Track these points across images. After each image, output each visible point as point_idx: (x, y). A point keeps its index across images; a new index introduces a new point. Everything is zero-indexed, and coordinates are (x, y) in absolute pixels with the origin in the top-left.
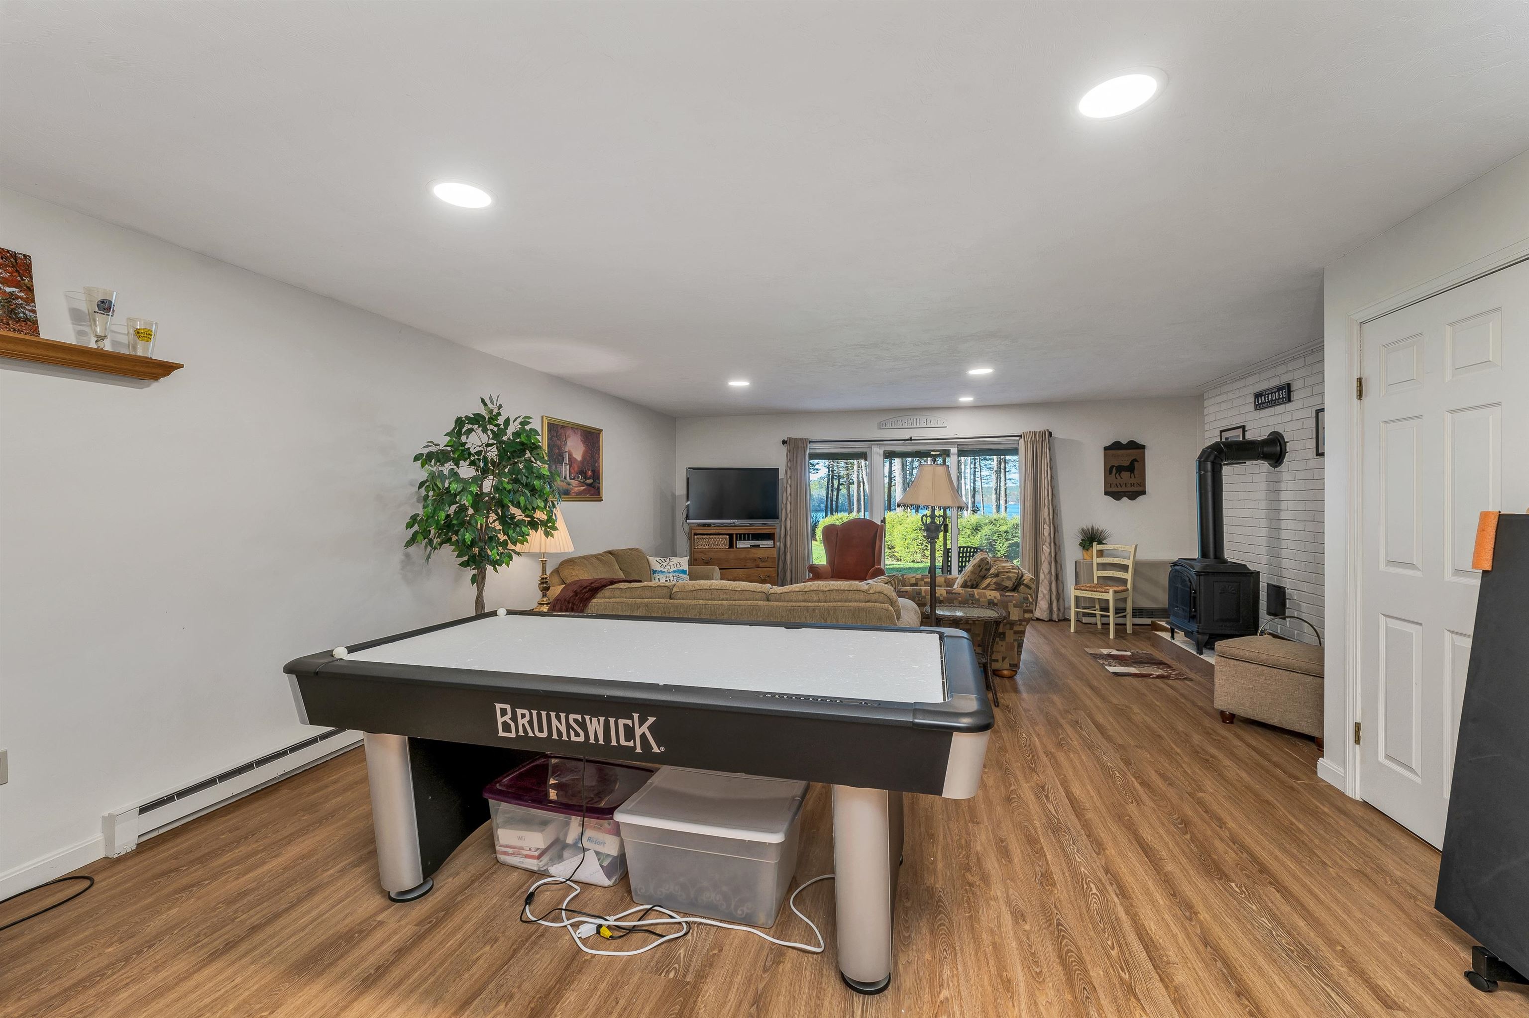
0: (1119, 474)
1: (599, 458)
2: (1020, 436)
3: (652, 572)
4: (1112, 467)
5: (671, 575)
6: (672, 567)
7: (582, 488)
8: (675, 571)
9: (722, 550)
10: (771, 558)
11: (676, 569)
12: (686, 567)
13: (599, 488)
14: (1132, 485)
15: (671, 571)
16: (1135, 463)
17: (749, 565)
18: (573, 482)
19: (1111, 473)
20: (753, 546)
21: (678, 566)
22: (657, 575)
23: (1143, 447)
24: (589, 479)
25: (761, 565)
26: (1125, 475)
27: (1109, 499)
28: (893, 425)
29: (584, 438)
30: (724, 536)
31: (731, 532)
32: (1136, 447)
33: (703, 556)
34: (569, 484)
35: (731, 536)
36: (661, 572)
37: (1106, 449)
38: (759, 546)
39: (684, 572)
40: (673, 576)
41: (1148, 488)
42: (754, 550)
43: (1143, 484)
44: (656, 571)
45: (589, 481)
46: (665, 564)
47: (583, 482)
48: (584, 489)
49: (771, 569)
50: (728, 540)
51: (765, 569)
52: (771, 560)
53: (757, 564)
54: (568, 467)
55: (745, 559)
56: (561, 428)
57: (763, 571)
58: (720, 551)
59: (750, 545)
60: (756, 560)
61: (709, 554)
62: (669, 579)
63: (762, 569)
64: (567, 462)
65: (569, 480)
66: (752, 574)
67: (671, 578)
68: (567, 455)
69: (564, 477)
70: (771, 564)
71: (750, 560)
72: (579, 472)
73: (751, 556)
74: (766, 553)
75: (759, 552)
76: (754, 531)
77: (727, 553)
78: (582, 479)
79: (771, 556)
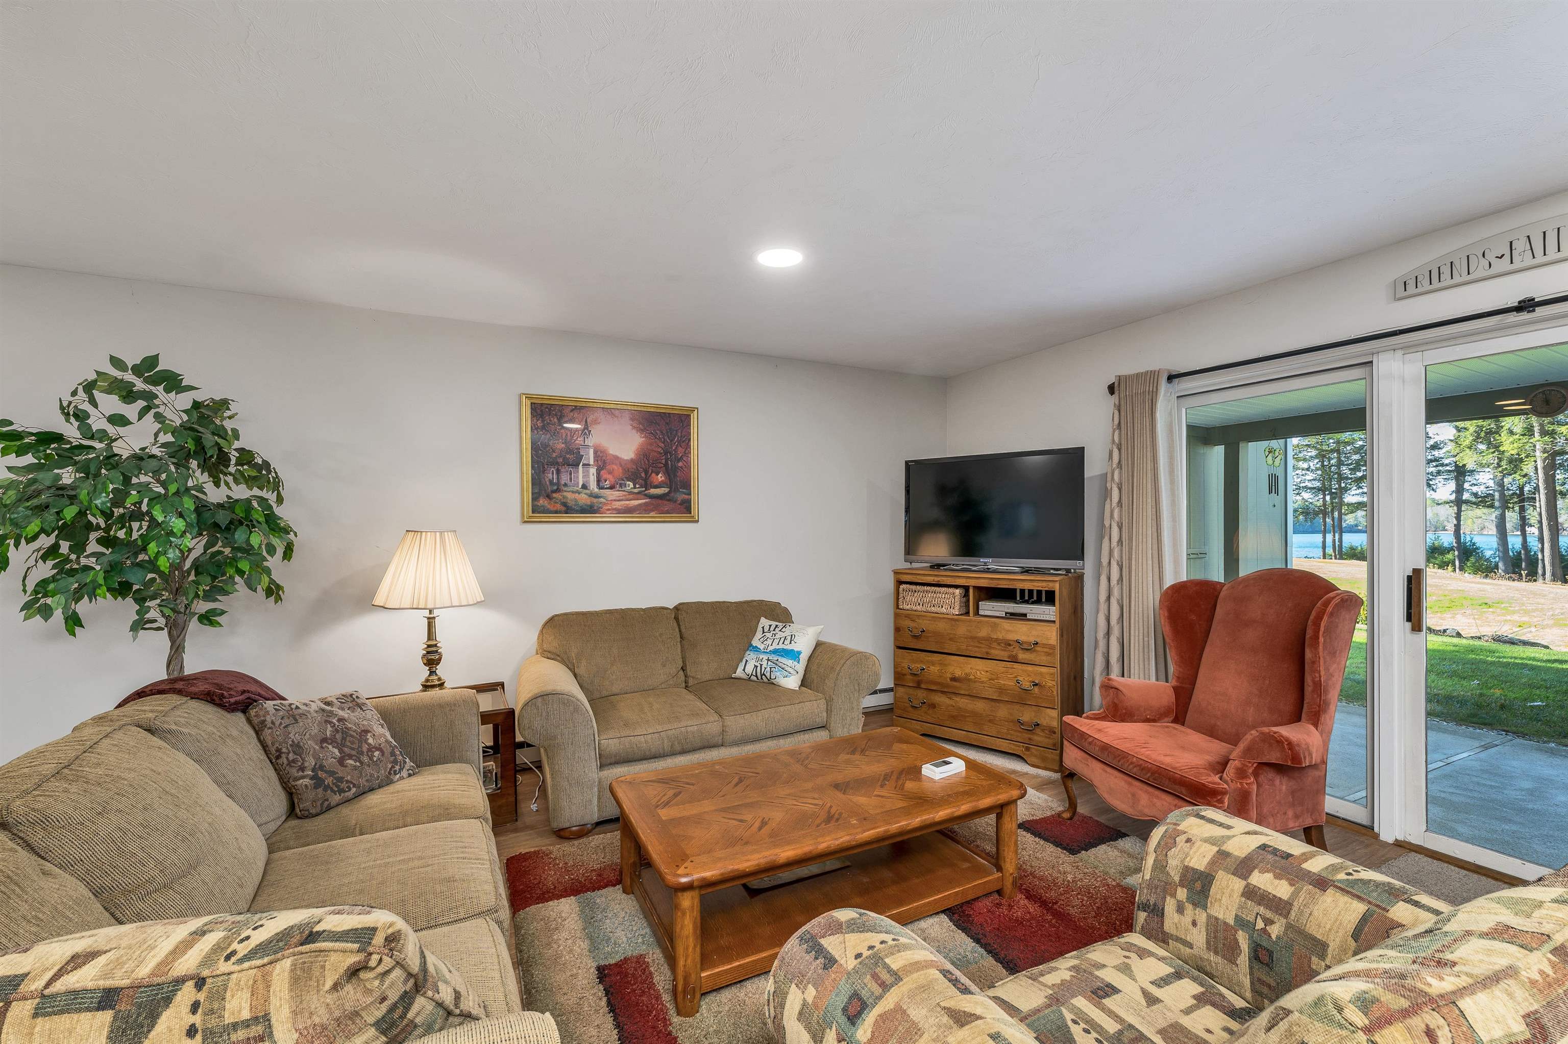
1: (687, 453)
5: (765, 657)
7: (637, 502)
8: (775, 652)
9: (949, 618)
10: (1044, 646)
11: (781, 646)
12: (799, 644)
13: (686, 502)
15: (771, 648)
17: (997, 652)
18: (608, 493)
20: (1012, 614)
24: (657, 487)
25: (1022, 656)
29: (642, 424)
30: (955, 591)
33: (912, 624)
34: (597, 497)
35: (966, 588)
38: (1025, 615)
39: (790, 653)
40: (768, 660)
42: (1006, 625)
44: (751, 645)
45: (658, 491)
46: (769, 633)
47: (639, 493)
48: (640, 505)
49: (1044, 670)
50: (959, 599)
51: (1030, 668)
52: (1045, 650)
53: (1014, 653)
54: (593, 471)
55: (989, 640)
56: (572, 411)
57: (1026, 671)
58: (940, 618)
59: (1006, 613)
60: (1010, 645)
61: (920, 621)
62: (761, 665)
63: (1025, 667)
64: (592, 462)
65: (596, 490)
66: (1003, 673)
67: (765, 663)
68: (591, 451)
69: (580, 486)
70: (1044, 658)
71: (999, 644)
72: (626, 478)
73: (1000, 635)
74: (1034, 633)
75: (1010, 628)
76: (1000, 582)
77: (953, 623)
78: (635, 488)
79: (1045, 642)
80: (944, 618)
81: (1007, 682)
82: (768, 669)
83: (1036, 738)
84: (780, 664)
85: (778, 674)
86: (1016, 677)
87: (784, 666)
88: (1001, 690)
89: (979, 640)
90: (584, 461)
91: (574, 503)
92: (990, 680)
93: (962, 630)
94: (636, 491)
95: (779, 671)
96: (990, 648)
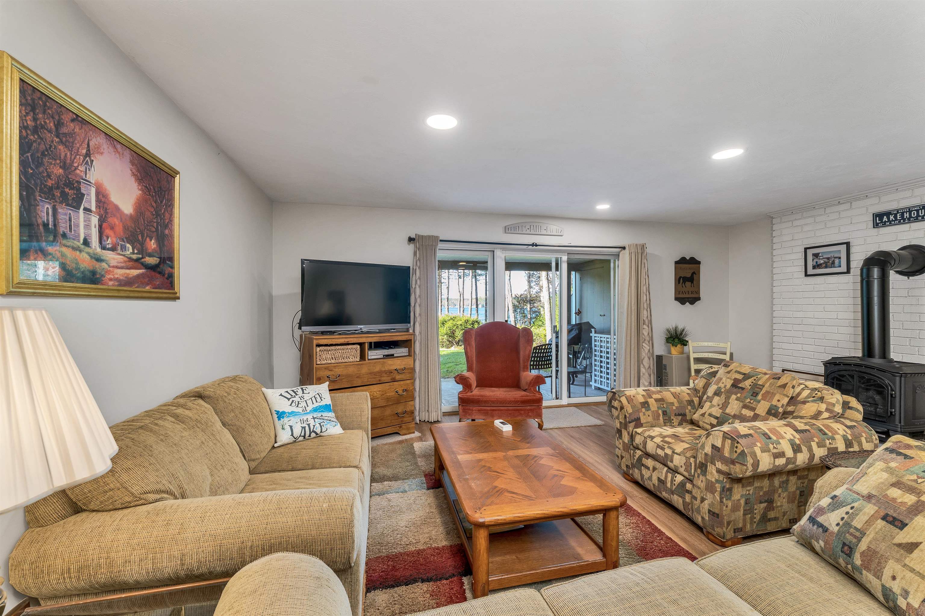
0: (684, 284)
1: (171, 221)
2: (624, 248)
3: (275, 416)
4: (680, 278)
5: (310, 417)
6: (309, 402)
7: (135, 272)
8: (315, 410)
9: (352, 364)
10: (408, 369)
11: (316, 405)
12: (327, 400)
13: (171, 276)
14: (692, 293)
15: (309, 409)
16: (694, 275)
17: (385, 378)
18: (109, 255)
19: (679, 283)
20: (387, 355)
21: (319, 399)
22: (286, 420)
23: (699, 263)
24: (150, 255)
25: (398, 377)
26: (688, 284)
27: (677, 303)
28: (517, 230)
29: (138, 171)
30: (355, 346)
31: (361, 340)
32: (694, 262)
33: (328, 373)
34: (99, 260)
35: (361, 344)
36: (292, 414)
37: (677, 263)
38: (393, 355)
39: (327, 408)
40: (314, 418)
41: (702, 295)
42: (390, 361)
43: (698, 292)
44: (284, 413)
45: (152, 261)
46: (297, 399)
47: (137, 260)
48: (138, 276)
49: (408, 382)
50: (359, 351)
51: (402, 383)
52: (409, 371)
53: (394, 377)
54: (95, 220)
55: (381, 373)
56: (73, 120)
57: (400, 385)
58: (350, 365)
59: (384, 355)
60: (392, 373)
61: (336, 370)
62: (309, 425)
63: (399, 383)
64: (93, 208)
65: (99, 250)
66: (388, 389)
67: (312, 423)
68: (93, 191)
69: (82, 241)
70: (408, 375)
71: (386, 373)
72: (126, 238)
73: (386, 368)
74: (403, 363)
75: (392, 363)
76: (386, 338)
77: (359, 366)
78: (133, 253)
79: (408, 367)
80: (353, 365)
81: (392, 394)
82: (318, 425)
83: (405, 419)
84: (326, 418)
85: (328, 426)
86: (395, 390)
87: (329, 418)
88: (388, 399)
89: (375, 374)
90: (84, 204)
91: (74, 265)
92: (382, 395)
93: (364, 370)
94: (134, 257)
95: (329, 423)
96: (381, 377)
